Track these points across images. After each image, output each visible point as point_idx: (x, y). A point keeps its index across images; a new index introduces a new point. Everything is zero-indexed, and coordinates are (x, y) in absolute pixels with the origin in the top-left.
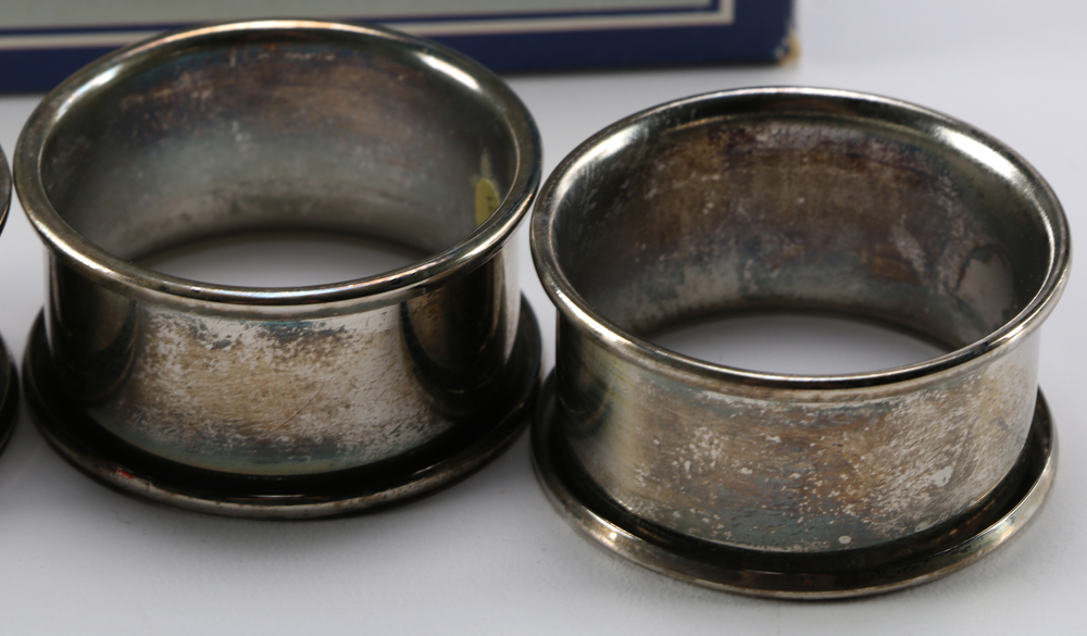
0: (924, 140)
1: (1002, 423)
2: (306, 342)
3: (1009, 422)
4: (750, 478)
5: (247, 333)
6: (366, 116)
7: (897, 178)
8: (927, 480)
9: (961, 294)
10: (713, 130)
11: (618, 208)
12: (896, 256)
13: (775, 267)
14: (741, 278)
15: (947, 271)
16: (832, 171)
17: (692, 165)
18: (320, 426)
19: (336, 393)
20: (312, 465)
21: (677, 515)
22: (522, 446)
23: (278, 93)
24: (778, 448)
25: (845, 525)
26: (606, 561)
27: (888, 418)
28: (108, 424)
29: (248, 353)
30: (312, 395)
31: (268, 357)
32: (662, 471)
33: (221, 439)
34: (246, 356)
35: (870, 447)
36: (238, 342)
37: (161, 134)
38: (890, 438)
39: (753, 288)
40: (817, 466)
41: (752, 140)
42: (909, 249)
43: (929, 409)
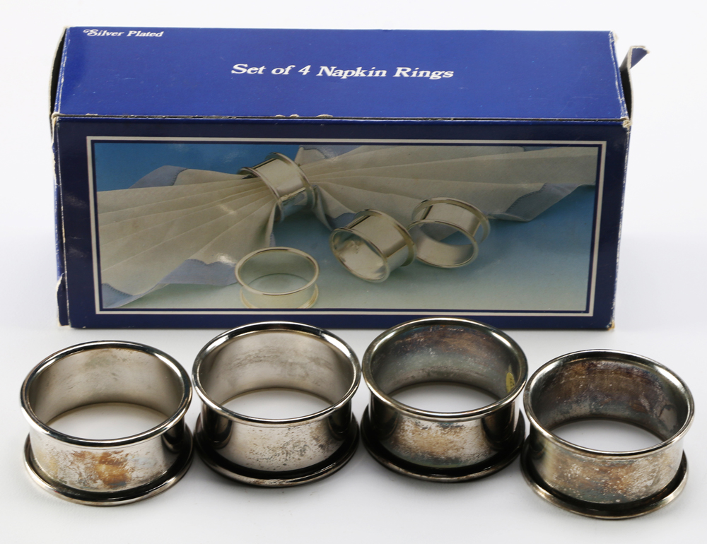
0: (651, 370)
1: (670, 466)
2: (451, 429)
3: (672, 466)
4: (589, 480)
5: (433, 426)
6: (473, 349)
7: (642, 381)
8: (645, 484)
9: (661, 418)
10: (583, 362)
11: (552, 386)
12: (641, 404)
13: (601, 405)
14: (590, 408)
15: (656, 411)
16: (621, 377)
17: (576, 373)
18: (454, 454)
19: (460, 445)
20: (451, 466)
21: (565, 490)
22: (517, 461)
23: (444, 340)
24: (598, 472)
25: (618, 496)
26: (542, 502)
27: (633, 465)
28: (386, 446)
29: (433, 431)
30: (452, 445)
31: (439, 433)
32: (561, 476)
33: (423, 456)
34: (432, 432)
35: (627, 473)
36: (430, 428)
37: (407, 352)
38: (633, 471)
39: (594, 411)
40: (610, 478)
41: (595, 366)
42: (645, 402)
43: (646, 462)
